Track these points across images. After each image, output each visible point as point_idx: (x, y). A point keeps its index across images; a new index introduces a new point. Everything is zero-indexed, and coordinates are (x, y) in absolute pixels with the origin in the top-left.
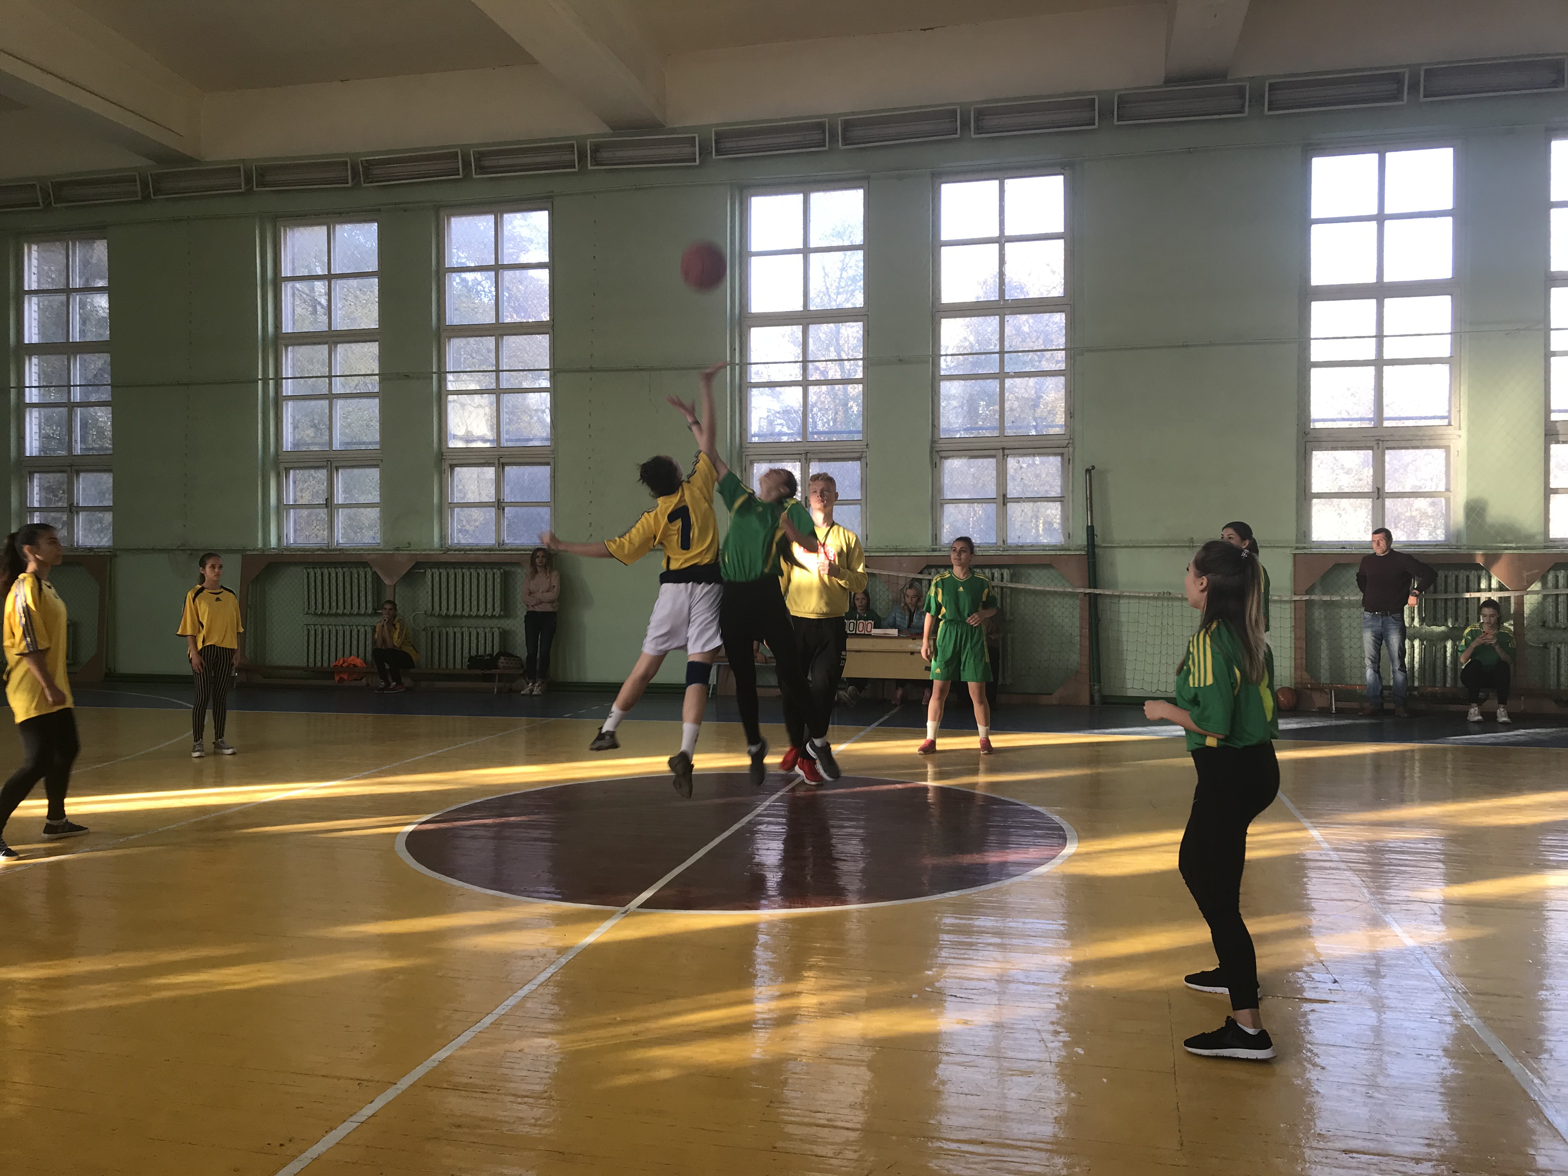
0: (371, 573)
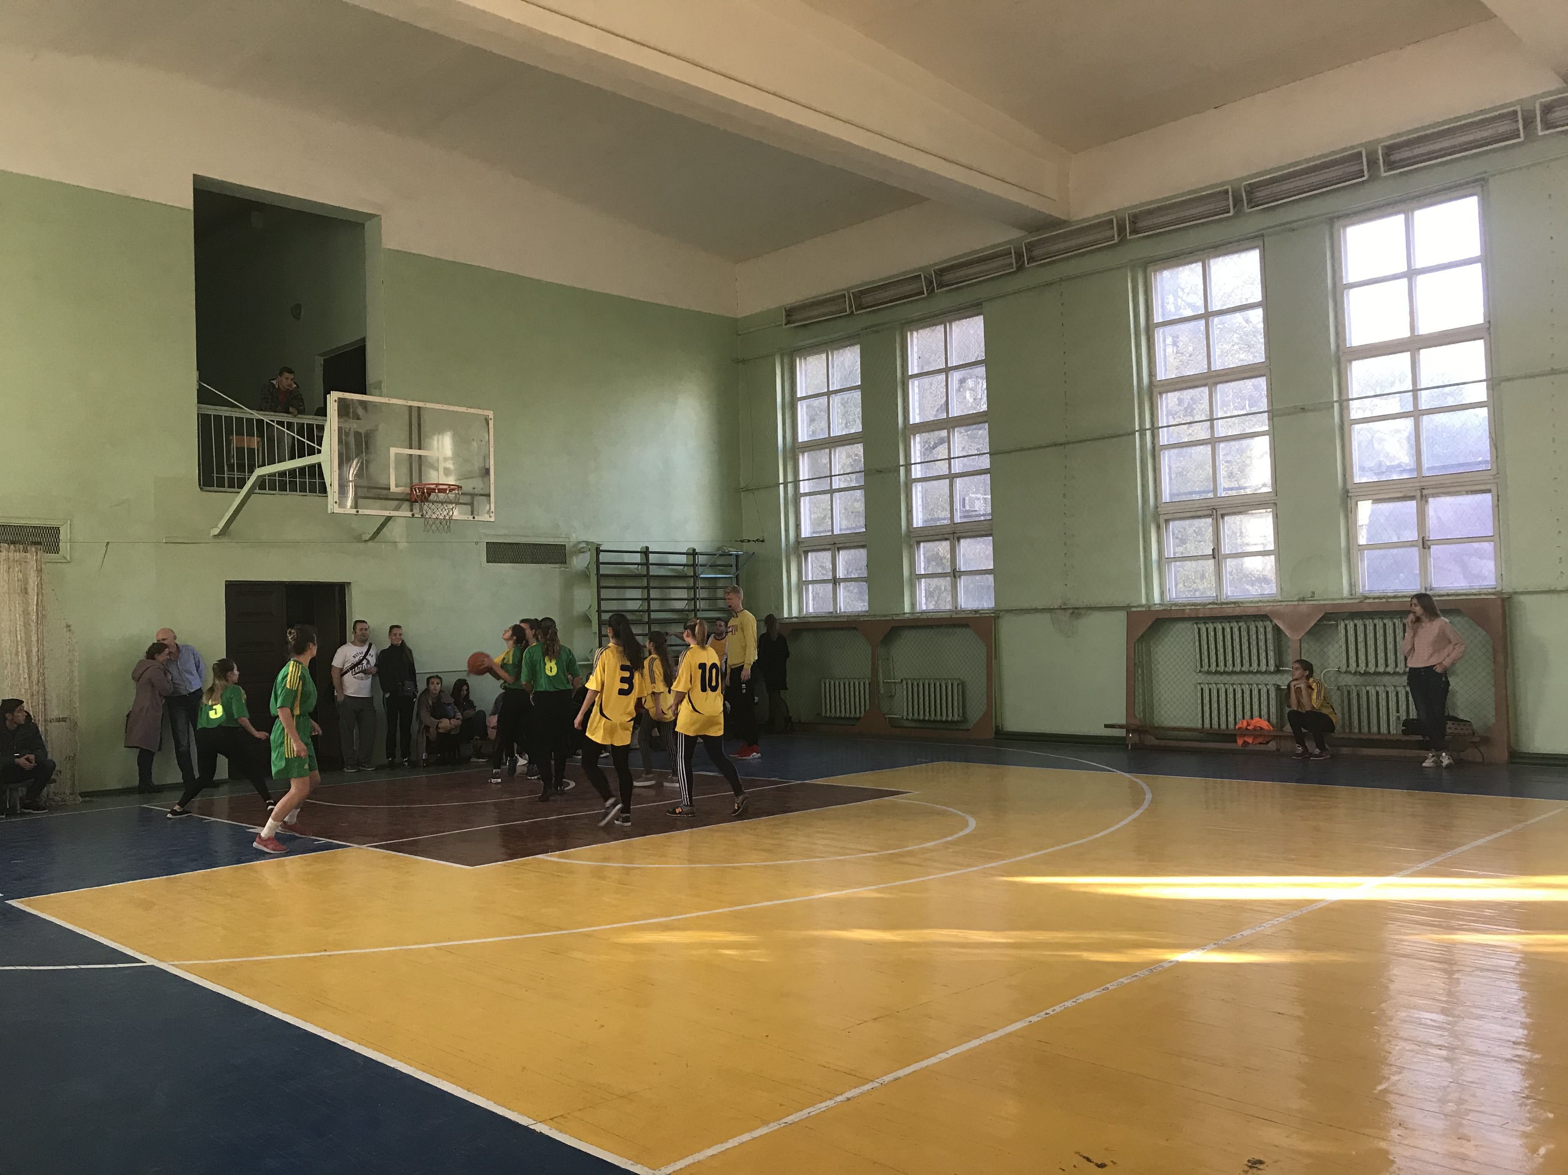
0: (1271, 626)
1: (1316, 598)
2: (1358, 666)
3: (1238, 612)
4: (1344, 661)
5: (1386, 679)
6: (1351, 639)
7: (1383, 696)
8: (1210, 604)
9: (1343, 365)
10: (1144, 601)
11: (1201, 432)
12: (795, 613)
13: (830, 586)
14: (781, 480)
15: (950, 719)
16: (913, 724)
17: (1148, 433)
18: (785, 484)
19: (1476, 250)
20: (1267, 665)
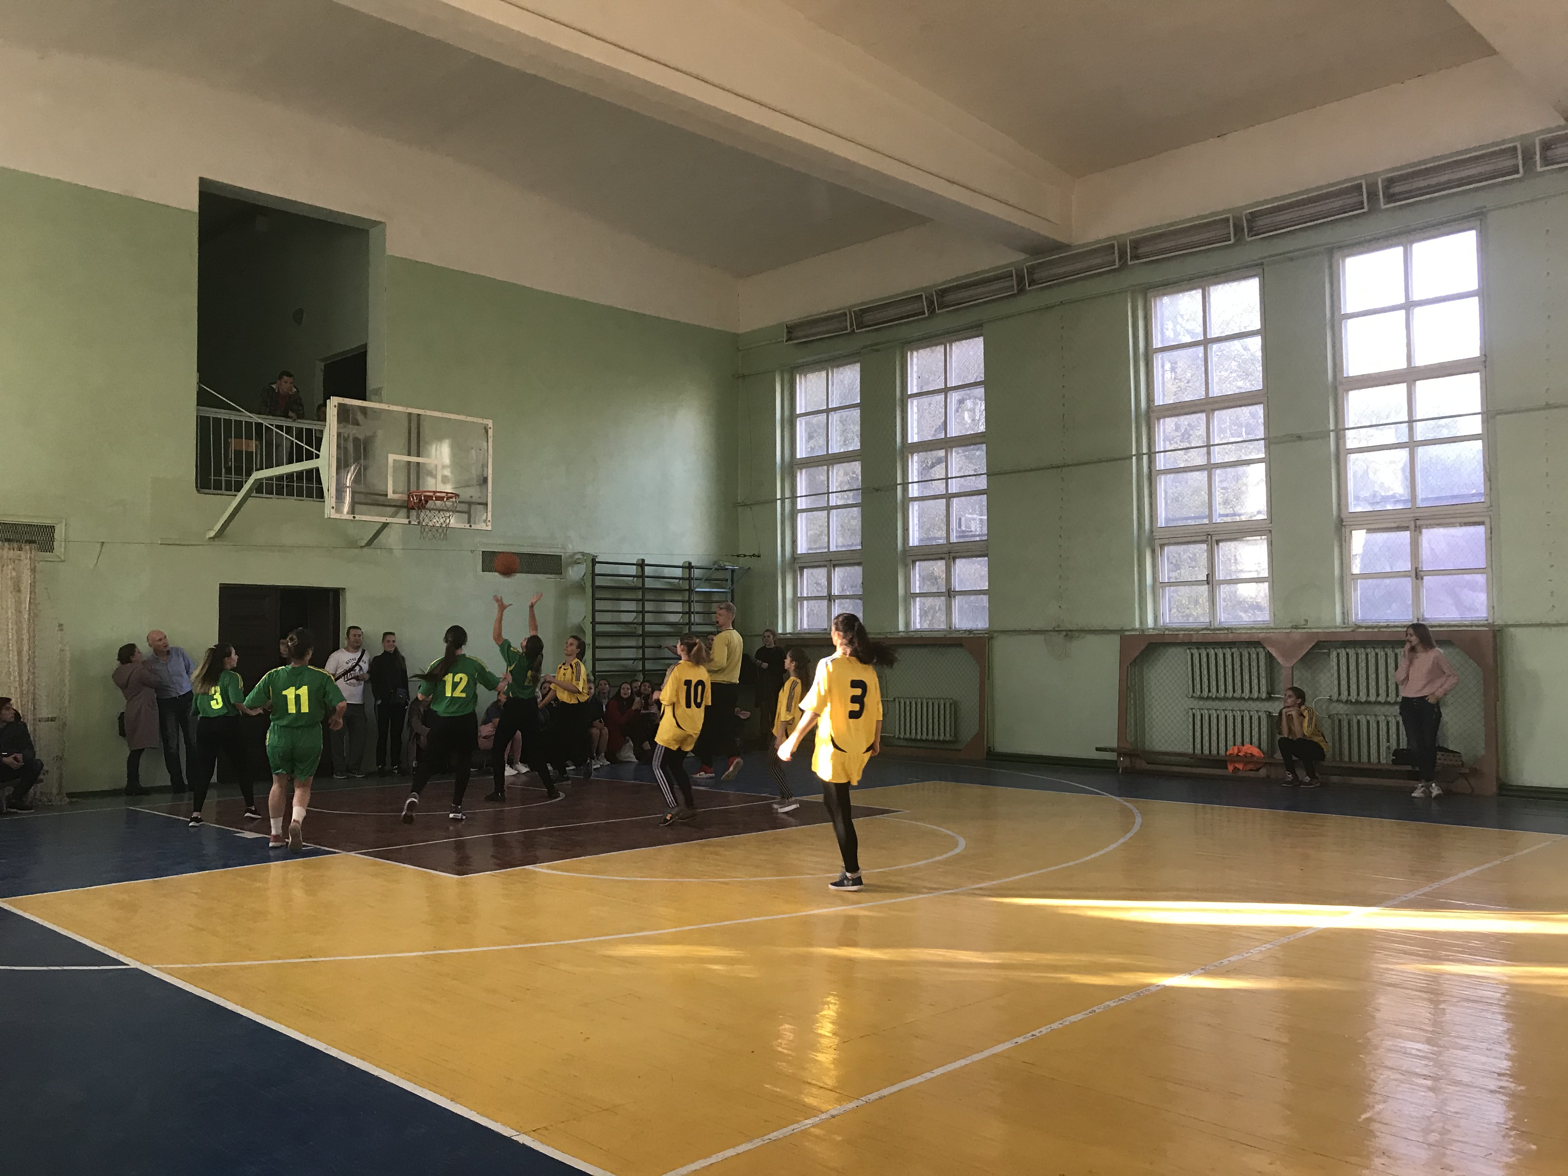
0: (1263, 654)
1: (1309, 625)
2: (1349, 695)
3: (1231, 637)
4: (1336, 689)
5: (1377, 709)
6: (1344, 668)
7: (1373, 725)
8: (1203, 629)
9: (1340, 396)
10: (1137, 625)
11: (1197, 457)
12: (789, 629)
13: (825, 602)
14: (779, 496)
15: (942, 739)
16: (905, 743)
17: (1145, 458)
18: (783, 499)
19: (1472, 282)
20: (1259, 692)
